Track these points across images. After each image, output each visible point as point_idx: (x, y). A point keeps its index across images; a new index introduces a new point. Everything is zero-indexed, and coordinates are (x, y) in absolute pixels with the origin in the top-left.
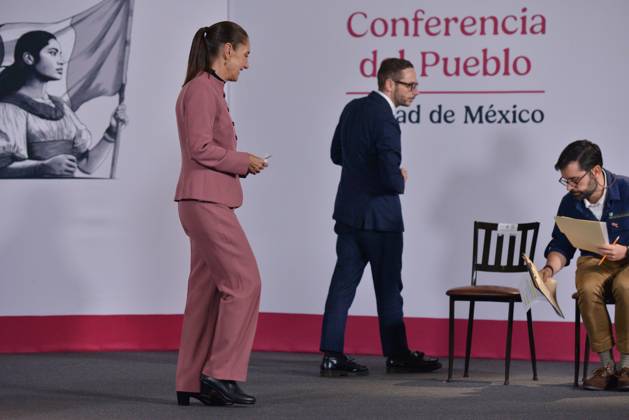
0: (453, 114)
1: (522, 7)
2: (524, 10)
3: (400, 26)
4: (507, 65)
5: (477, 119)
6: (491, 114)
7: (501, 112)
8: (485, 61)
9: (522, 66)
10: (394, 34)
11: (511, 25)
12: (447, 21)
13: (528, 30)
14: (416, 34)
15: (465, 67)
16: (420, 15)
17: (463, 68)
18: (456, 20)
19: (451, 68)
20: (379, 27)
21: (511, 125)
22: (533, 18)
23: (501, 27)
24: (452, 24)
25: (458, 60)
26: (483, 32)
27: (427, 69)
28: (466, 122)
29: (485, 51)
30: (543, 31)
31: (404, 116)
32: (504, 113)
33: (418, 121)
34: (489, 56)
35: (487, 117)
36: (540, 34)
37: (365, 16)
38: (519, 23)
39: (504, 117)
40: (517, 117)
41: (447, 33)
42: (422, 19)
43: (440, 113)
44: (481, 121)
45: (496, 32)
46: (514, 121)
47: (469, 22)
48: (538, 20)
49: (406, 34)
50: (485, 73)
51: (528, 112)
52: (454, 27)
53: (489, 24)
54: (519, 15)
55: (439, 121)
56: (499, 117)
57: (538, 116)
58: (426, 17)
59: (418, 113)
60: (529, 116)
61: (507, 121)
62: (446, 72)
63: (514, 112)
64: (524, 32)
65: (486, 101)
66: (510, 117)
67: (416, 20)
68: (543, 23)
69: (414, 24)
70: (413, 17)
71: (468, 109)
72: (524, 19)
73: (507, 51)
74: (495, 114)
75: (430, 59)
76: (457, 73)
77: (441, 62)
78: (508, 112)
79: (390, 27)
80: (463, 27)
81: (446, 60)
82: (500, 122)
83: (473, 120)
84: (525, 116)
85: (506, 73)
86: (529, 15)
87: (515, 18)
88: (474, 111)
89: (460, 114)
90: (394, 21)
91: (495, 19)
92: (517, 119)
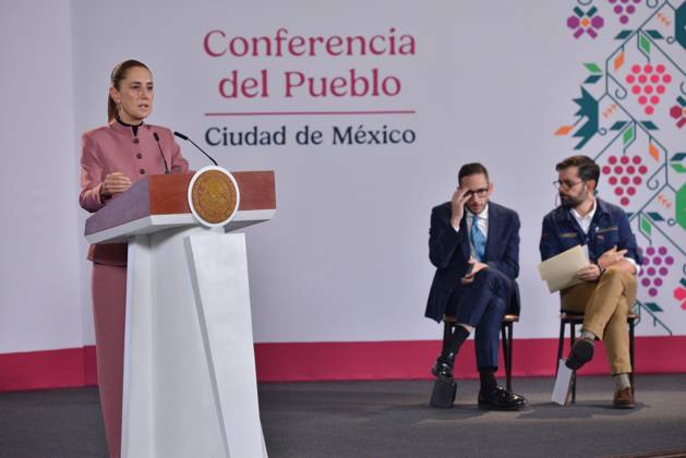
0: (321, 135)
1: (390, 28)
2: (393, 30)
3: (262, 46)
4: (376, 85)
5: (346, 140)
6: (361, 134)
7: (371, 133)
8: (353, 81)
9: (391, 86)
10: (255, 53)
11: (378, 45)
12: (312, 41)
13: (397, 49)
14: (279, 54)
15: (333, 87)
16: (282, 35)
17: (329, 88)
18: (321, 39)
19: (318, 88)
20: (239, 47)
21: (382, 145)
22: (402, 38)
23: (368, 47)
24: (317, 43)
25: (324, 80)
26: (350, 53)
27: (292, 90)
28: (334, 143)
29: (352, 72)
30: (412, 51)
31: (269, 138)
32: (374, 133)
33: (283, 142)
34: (356, 76)
35: (356, 137)
36: (410, 55)
37: (224, 35)
38: (388, 42)
39: (374, 138)
40: (388, 138)
41: (312, 53)
42: (285, 39)
43: (306, 134)
44: (350, 142)
45: (363, 52)
46: (385, 142)
47: (334, 42)
48: (407, 41)
49: (269, 53)
50: (354, 93)
51: (399, 132)
52: (320, 48)
53: (356, 45)
54: (388, 35)
55: (306, 142)
56: (369, 137)
57: (409, 137)
58: (289, 37)
59: (284, 134)
60: (401, 136)
61: (378, 142)
62: (312, 93)
63: (385, 133)
64: (392, 52)
65: (355, 122)
66: (380, 137)
67: (279, 39)
68: (412, 44)
69: (277, 44)
70: (275, 36)
71: (336, 130)
72: (392, 39)
73: (375, 72)
74: (364, 135)
75: (295, 79)
76: (324, 93)
77: (307, 83)
78: (378, 132)
79: (251, 46)
80: (328, 47)
81: (311, 80)
82: (370, 143)
83: (342, 140)
84: (396, 137)
85: (375, 93)
86: (397, 35)
87: (383, 39)
88: (343, 132)
89: (329, 135)
90: (255, 41)
91: (362, 40)
92: (388, 139)
